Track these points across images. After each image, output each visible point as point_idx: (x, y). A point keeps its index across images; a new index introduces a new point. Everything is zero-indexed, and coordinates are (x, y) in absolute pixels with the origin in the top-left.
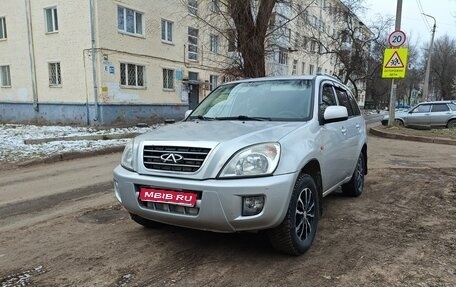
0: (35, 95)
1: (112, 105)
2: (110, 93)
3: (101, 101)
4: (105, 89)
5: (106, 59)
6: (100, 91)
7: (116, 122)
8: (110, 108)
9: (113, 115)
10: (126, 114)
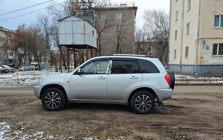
0: (181, 61)
1: (205, 66)
2: (205, 59)
3: (199, 63)
4: (202, 58)
5: (204, 43)
6: (199, 59)
7: (207, 74)
8: (204, 67)
9: (205, 70)
10: (214, 70)
